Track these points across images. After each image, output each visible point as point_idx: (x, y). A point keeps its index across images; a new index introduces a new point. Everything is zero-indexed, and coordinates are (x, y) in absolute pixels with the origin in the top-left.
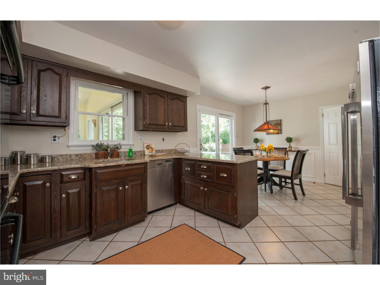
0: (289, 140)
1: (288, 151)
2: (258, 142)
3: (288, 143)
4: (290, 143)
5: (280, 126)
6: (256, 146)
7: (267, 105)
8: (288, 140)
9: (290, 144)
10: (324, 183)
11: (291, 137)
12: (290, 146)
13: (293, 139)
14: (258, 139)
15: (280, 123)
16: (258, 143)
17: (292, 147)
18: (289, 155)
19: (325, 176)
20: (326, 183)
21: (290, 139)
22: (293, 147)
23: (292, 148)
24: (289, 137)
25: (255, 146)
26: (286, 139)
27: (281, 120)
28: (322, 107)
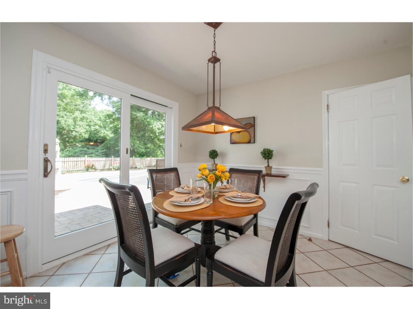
0: (267, 154)
1: (264, 176)
2: (216, 157)
3: (265, 159)
4: (268, 160)
5: (253, 128)
6: (212, 165)
7: (217, 65)
8: (265, 154)
9: (268, 162)
10: (327, 239)
11: (271, 148)
12: (268, 166)
13: (273, 153)
14: (217, 152)
15: (253, 123)
16: (216, 160)
17: (271, 167)
18: (266, 182)
19: (329, 226)
20: (330, 239)
21: (269, 153)
22: (273, 167)
23: (272, 170)
24: (267, 149)
25: (210, 164)
26: (262, 153)
27: (254, 118)
28: (327, 92)
